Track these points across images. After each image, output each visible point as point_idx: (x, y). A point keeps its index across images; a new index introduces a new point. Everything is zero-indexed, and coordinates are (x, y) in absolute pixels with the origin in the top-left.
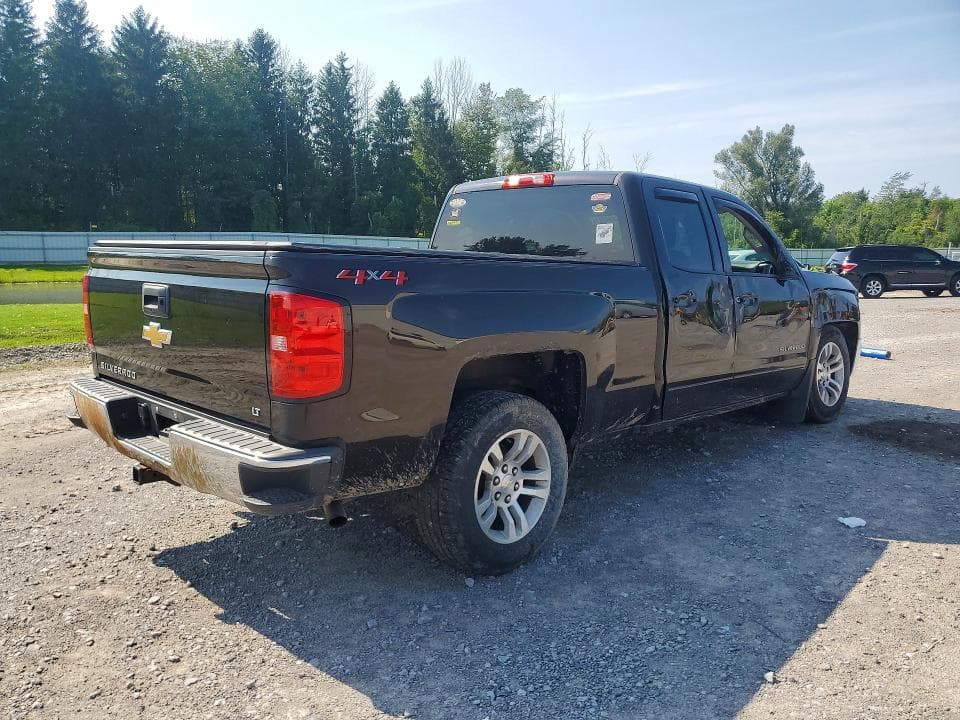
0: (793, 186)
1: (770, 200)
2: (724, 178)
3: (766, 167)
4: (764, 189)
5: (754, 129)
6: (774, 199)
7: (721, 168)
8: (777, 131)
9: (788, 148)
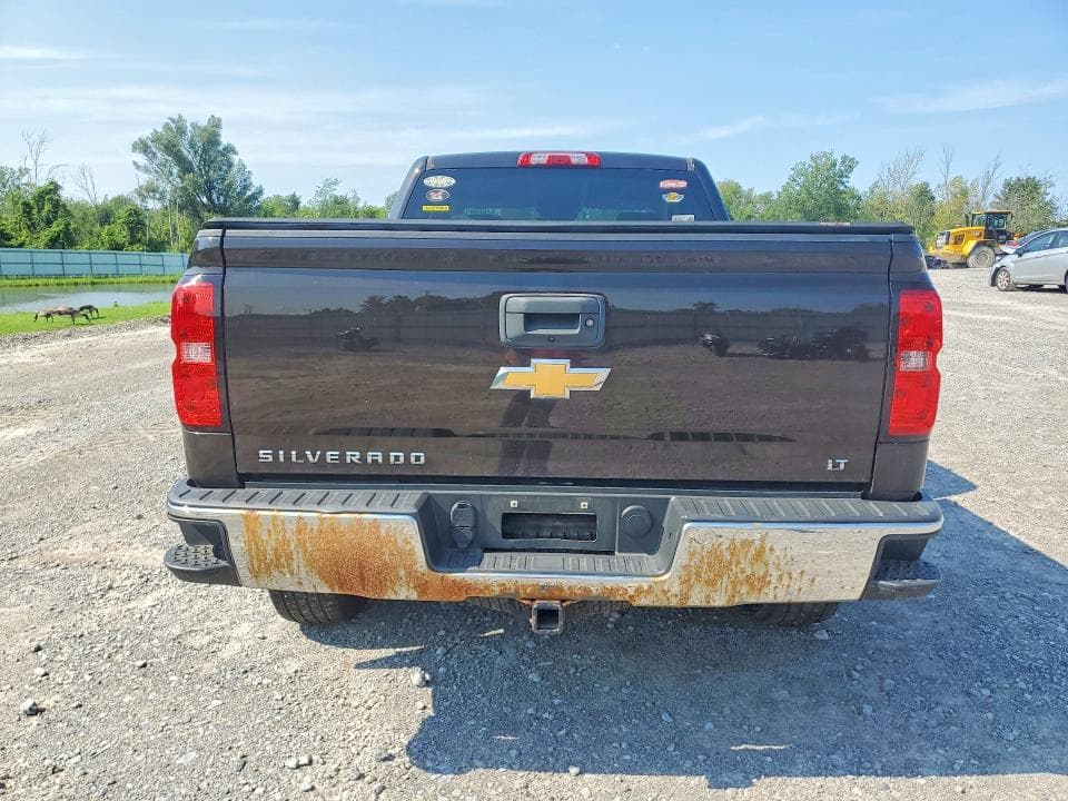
0: (230, 186)
1: (205, 200)
2: (146, 170)
3: (195, 162)
4: (197, 186)
5: (176, 117)
6: (210, 199)
7: (141, 159)
8: (203, 122)
9: (217, 143)
